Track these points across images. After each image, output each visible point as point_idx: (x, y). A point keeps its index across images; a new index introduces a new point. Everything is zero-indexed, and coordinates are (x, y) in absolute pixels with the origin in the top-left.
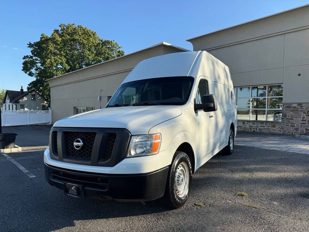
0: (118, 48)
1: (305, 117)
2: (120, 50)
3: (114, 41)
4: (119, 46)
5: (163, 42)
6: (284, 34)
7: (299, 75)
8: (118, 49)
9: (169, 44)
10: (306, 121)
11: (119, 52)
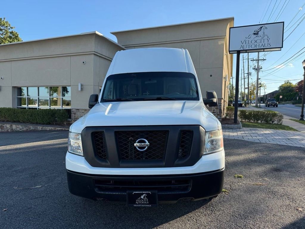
0: (9, 27)
1: (215, 109)
2: (14, 30)
3: (4, 18)
4: (11, 26)
5: (95, 31)
6: (200, 40)
7: (211, 76)
8: (9, 29)
9: (102, 35)
10: (215, 113)
11: (11, 33)
